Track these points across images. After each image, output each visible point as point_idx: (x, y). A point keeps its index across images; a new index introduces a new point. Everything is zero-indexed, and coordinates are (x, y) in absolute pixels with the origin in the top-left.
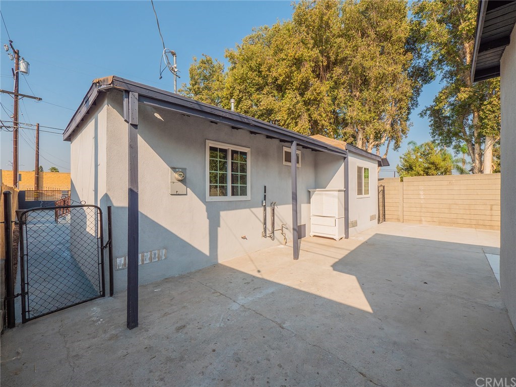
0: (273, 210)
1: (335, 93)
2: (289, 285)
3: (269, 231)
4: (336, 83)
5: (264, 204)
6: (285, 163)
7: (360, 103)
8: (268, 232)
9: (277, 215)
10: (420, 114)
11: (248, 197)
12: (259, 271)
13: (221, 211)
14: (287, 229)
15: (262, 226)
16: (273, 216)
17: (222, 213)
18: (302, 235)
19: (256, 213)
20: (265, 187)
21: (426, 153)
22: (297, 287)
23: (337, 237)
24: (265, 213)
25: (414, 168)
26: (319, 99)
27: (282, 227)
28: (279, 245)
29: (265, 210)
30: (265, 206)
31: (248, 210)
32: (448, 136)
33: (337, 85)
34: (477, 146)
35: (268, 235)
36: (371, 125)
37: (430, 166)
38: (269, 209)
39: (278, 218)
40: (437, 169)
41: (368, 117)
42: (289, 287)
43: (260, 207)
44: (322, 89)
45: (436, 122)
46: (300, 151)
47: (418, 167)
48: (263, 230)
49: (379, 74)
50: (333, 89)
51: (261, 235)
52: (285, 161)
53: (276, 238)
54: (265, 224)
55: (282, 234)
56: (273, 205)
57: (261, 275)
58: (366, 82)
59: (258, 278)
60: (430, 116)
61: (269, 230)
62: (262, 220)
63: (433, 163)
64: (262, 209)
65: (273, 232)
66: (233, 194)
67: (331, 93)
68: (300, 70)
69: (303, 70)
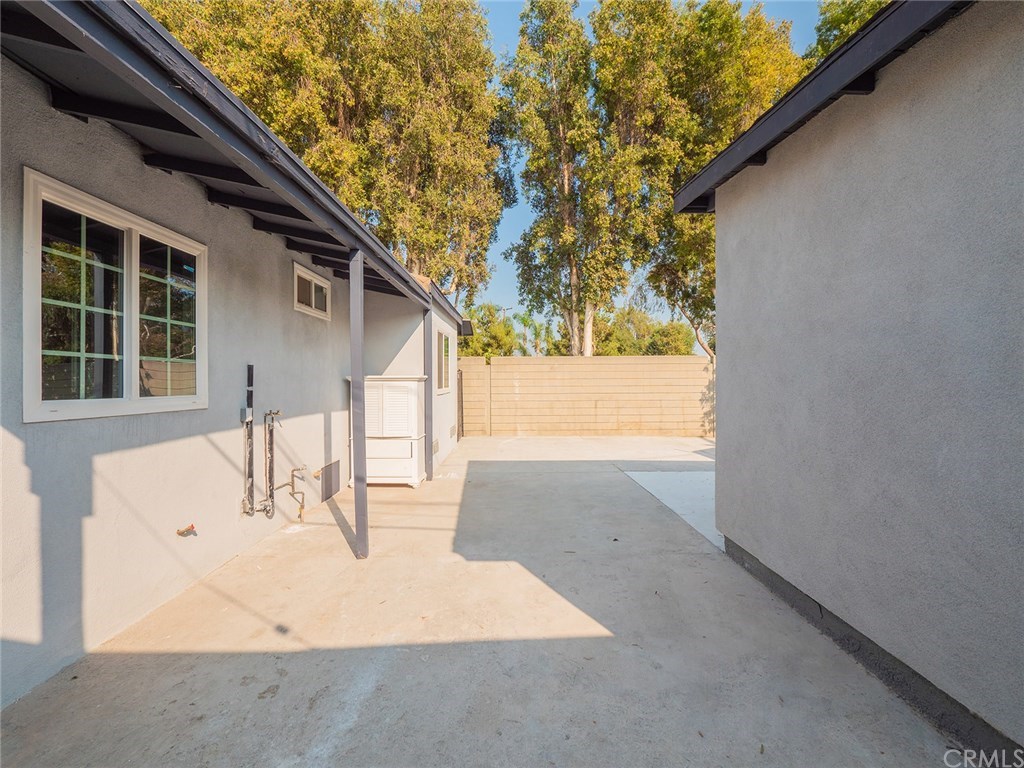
0: (271, 432)
1: (373, 174)
2: (403, 641)
3: (260, 497)
4: (372, 151)
5: (249, 419)
6: (299, 307)
7: (418, 209)
8: (258, 497)
9: (279, 446)
10: (504, 254)
11: (201, 400)
12: (282, 630)
13: (98, 453)
14: (302, 479)
15: (240, 483)
16: (271, 449)
17: (103, 463)
18: (334, 487)
19: (222, 446)
20: (250, 369)
21: (485, 321)
22: (428, 639)
23: (414, 481)
24: (251, 445)
25: (470, 343)
26: (339, 175)
27: (293, 476)
28: (285, 527)
29: (250, 435)
30: (250, 425)
31: (199, 441)
32: (538, 295)
33: (374, 158)
34: (575, 315)
35: (257, 506)
36: (437, 256)
37: (492, 341)
38: (259, 431)
39: (284, 452)
40: (499, 346)
41: (433, 239)
42: (409, 647)
43: (236, 427)
44: (346, 154)
45: (524, 272)
46: (329, 283)
47: (475, 342)
48: (243, 495)
49: (456, 164)
50: (366, 163)
51: (238, 509)
52: (299, 301)
53: (279, 509)
54: (251, 475)
55: (292, 495)
56: (270, 417)
57: (300, 640)
58: (429, 171)
59: (294, 655)
60: (517, 260)
61: (260, 490)
62: (242, 463)
63: (494, 338)
64: (242, 432)
65: (271, 496)
66: (145, 392)
67: (360, 171)
68: (294, 93)
69: (302, 93)
